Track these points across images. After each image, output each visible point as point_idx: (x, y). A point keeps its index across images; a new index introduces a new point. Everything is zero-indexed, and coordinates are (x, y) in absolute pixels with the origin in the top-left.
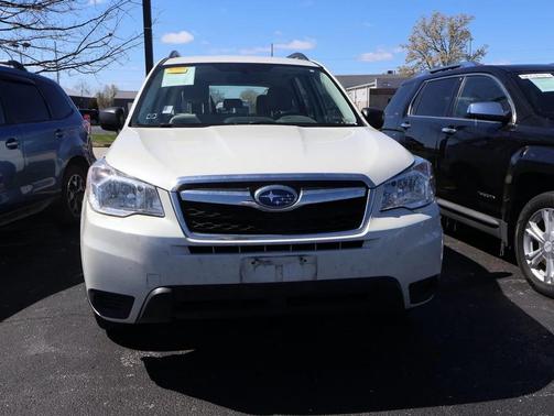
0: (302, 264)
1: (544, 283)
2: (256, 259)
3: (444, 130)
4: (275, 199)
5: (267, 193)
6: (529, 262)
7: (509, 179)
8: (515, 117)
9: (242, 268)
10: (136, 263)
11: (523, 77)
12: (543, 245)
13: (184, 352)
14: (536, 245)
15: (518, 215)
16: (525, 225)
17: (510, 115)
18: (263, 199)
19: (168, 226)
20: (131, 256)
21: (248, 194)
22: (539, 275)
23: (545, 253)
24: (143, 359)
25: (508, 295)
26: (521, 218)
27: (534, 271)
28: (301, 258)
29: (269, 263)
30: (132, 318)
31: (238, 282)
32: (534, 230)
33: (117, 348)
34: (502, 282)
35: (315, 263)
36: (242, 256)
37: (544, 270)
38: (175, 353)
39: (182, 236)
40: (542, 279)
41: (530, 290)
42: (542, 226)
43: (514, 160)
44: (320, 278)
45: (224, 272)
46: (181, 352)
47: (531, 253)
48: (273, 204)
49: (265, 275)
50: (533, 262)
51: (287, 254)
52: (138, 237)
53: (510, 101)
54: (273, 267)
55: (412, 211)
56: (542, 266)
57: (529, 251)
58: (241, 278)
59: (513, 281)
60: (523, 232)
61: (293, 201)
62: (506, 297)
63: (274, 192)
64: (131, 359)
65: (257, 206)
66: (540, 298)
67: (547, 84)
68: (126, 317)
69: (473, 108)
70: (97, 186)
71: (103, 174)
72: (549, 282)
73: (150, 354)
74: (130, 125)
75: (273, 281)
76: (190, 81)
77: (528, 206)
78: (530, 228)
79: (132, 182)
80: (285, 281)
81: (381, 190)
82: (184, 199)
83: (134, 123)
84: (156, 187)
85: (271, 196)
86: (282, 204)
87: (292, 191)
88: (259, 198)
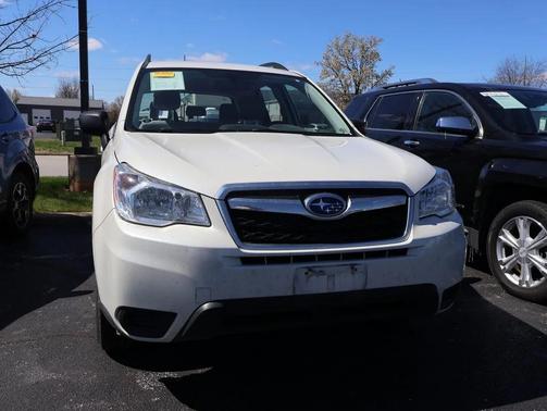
0: (353, 273)
1: (519, 287)
2: (310, 269)
3: (406, 142)
4: (325, 208)
5: (317, 201)
6: (502, 267)
7: (478, 194)
8: (481, 131)
9: (296, 278)
10: (183, 276)
11: (484, 94)
12: (517, 251)
13: (207, 369)
14: (509, 250)
15: (491, 222)
16: (498, 232)
17: (477, 130)
18: (314, 208)
19: (217, 236)
20: (177, 268)
21: (299, 202)
22: (514, 279)
23: (519, 259)
24: (162, 380)
25: (488, 299)
26: (494, 225)
27: (508, 275)
28: (352, 267)
29: (322, 273)
30: (169, 336)
31: (290, 293)
32: (507, 237)
33: (129, 372)
34: (477, 287)
35: (366, 272)
36: (292, 267)
37: (518, 274)
38: (194, 372)
39: (235, 246)
40: (517, 283)
41: (504, 293)
42: (516, 234)
43: (483, 173)
44: (369, 287)
45: (277, 283)
46: (200, 371)
47: (505, 259)
48: (322, 212)
49: (318, 285)
50: (507, 267)
51: (338, 263)
52: (186, 249)
53: (476, 117)
54: (325, 277)
55: (442, 219)
56: (515, 270)
57: (502, 257)
58: (294, 288)
59: (486, 286)
60: (496, 238)
61: (342, 210)
62: (487, 302)
63: (324, 199)
64: (148, 381)
65: (308, 214)
67: (508, 102)
68: (162, 336)
69: (442, 122)
70: (129, 193)
71: (131, 180)
72: (525, 286)
73: (167, 374)
74: (125, 129)
75: (325, 291)
76: (181, 86)
77: (502, 214)
78: (503, 234)
79: (170, 189)
80: (337, 290)
81: (418, 198)
82: (232, 207)
83: (131, 126)
84: (199, 194)
85: (322, 204)
86: (333, 213)
87: (340, 198)
88: (311, 207)
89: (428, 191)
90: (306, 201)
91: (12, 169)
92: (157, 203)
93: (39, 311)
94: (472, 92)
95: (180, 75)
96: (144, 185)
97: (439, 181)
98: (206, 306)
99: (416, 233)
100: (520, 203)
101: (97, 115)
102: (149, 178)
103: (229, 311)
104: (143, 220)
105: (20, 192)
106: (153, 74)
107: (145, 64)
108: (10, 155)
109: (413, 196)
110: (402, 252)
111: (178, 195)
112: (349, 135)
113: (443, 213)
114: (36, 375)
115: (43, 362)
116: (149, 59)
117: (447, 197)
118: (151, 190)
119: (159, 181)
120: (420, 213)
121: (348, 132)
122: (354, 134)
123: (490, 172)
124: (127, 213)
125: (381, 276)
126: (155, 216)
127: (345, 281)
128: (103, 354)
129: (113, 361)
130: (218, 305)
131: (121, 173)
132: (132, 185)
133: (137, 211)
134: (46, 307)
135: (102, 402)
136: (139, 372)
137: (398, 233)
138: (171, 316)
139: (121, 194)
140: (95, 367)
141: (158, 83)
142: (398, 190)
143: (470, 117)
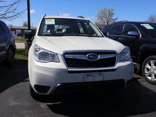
0: (100, 76)
1: (151, 80)
2: (88, 75)
3: (119, 39)
5: (90, 55)
6: (146, 75)
7: (139, 53)
8: (141, 36)
9: (84, 77)
10: (52, 76)
11: (142, 25)
12: (150, 70)
13: (60, 102)
14: (148, 70)
15: (143, 62)
16: (145, 64)
17: (139, 35)
18: (89, 57)
19: (61, 65)
21: (85, 56)
22: (150, 78)
23: (151, 72)
24: (47, 105)
25: (142, 84)
27: (148, 77)
28: (100, 74)
29: (91, 76)
31: (82, 81)
32: (148, 66)
33: (38, 103)
34: (139, 80)
35: (104, 76)
36: (83, 74)
37: (151, 77)
38: (56, 103)
39: (66, 68)
40: (151, 79)
41: (147, 82)
42: (150, 65)
43: (141, 48)
44: (105, 80)
45: (78, 79)
46: (58, 103)
47: (147, 72)
48: (91, 59)
49: (90, 79)
50: (148, 74)
51: (96, 73)
52: (53, 69)
53: (139, 31)
54: (92, 77)
55: (127, 61)
56: (150, 76)
57: (146, 72)
58: (83, 80)
59: (142, 80)
60: (144, 67)
61: (97, 58)
63: (92, 55)
64: (43, 105)
65: (87, 59)
66: (150, 84)
67: (148, 27)
68: (47, 93)
69: (129, 33)
70: (37, 53)
71: (38, 49)
72: (153, 80)
73: (49, 104)
74: (38, 35)
75: (92, 81)
76: (54, 23)
77: (146, 59)
78: (147, 65)
79: (49, 52)
80: (95, 80)
81: (119, 55)
82: (66, 57)
83: (39, 35)
84: (57, 54)
85: (91, 56)
86: (94, 59)
87: (97, 55)
88: (88, 57)
89: (123, 53)
90: (87, 56)
92: (45, 56)
93: (15, 86)
94: (138, 24)
95: (54, 20)
96: (41, 51)
97: (126, 50)
98: (58, 85)
99: (119, 65)
100: (152, 56)
101: (30, 31)
102: (43, 49)
103: (65, 86)
104: (41, 61)
105: (11, 53)
106: (46, 20)
107: (44, 17)
110: (114, 70)
111: (51, 54)
112: (101, 37)
113: (127, 59)
114: (13, 103)
115: (15, 100)
116: (45, 16)
117: (128, 55)
118: (43, 52)
119: (46, 50)
120: (120, 59)
122: (103, 37)
123: (143, 48)
124: (37, 59)
125: (108, 77)
126: (45, 60)
127: (98, 78)
128: (31, 98)
129: (34, 100)
130: (61, 84)
131: (35, 47)
132: (38, 51)
133: (40, 58)
134: (17, 85)
135: (30, 111)
136: (41, 103)
137: (113, 64)
138: (49, 88)
139: (35, 53)
140: (29, 101)
141: (47, 22)
142: (113, 52)
143: (137, 31)
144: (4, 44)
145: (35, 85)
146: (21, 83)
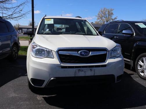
0: (91, 71)
1: (144, 76)
2: (79, 70)
3: (115, 37)
4: (84, 54)
5: (82, 52)
6: (139, 71)
7: (133, 51)
8: (135, 34)
9: (75, 72)
10: (46, 71)
11: (136, 24)
12: (143, 66)
13: (54, 95)
14: (141, 66)
15: (136, 59)
16: (138, 61)
17: (133, 34)
18: (81, 54)
19: (55, 61)
20: (45, 69)
21: (77, 52)
22: (142, 74)
23: (144, 69)
24: (43, 97)
25: (135, 79)
26: (137, 60)
27: (141, 73)
28: (91, 69)
29: (82, 71)
30: (43, 86)
32: (141, 63)
33: (35, 95)
34: (132, 76)
35: (94, 71)
36: (75, 69)
37: (143, 73)
39: (59, 63)
40: (143, 75)
41: (139, 78)
42: (143, 62)
43: (135, 45)
44: (95, 75)
45: (70, 73)
46: (53, 96)
47: (140, 69)
48: (83, 55)
49: (81, 74)
51: (87, 68)
52: (47, 64)
53: (133, 30)
54: (83, 72)
55: (117, 57)
56: (143, 72)
57: (139, 68)
58: (75, 75)
59: (135, 76)
60: (137, 63)
61: (88, 55)
62: (134, 80)
63: (84, 52)
64: (40, 97)
65: (79, 56)
66: (142, 80)
67: (142, 26)
68: (41, 86)
69: (124, 32)
70: (34, 50)
71: (35, 46)
72: (145, 76)
73: (45, 96)
75: (83, 76)
76: (52, 23)
77: (139, 56)
78: (139, 62)
79: (44, 49)
80: (86, 75)
82: (59, 54)
83: (38, 33)
84: (51, 50)
85: (83, 53)
86: (86, 55)
87: (88, 52)
88: (80, 54)
89: (114, 50)
90: (79, 52)
91: (13, 44)
92: (41, 52)
93: (16, 79)
94: (133, 23)
95: (53, 20)
96: (38, 48)
97: (117, 47)
98: (52, 79)
99: (109, 61)
100: (144, 53)
101: (31, 30)
102: (40, 46)
103: (58, 80)
104: (37, 57)
105: (15, 50)
106: (46, 20)
107: (44, 17)
108: (12, 40)
109: (109, 51)
110: (105, 66)
111: (46, 51)
112: (96, 35)
114: (13, 95)
115: (15, 92)
116: (46, 16)
117: (119, 51)
118: (40, 49)
119: (42, 47)
120: (111, 56)
121: (96, 34)
122: (98, 35)
123: (137, 45)
124: (34, 55)
125: (99, 72)
126: (41, 56)
127: (89, 73)
128: (30, 90)
129: (32, 92)
130: (55, 78)
131: (33, 45)
132: (35, 48)
133: (36, 54)
134: (18, 78)
135: (27, 102)
136: (38, 95)
137: (104, 61)
138: (44, 81)
140: (27, 93)
141: (47, 22)
142: (104, 50)
143: (131, 30)
144: (9, 42)
145: (31, 79)
146: (22, 77)
